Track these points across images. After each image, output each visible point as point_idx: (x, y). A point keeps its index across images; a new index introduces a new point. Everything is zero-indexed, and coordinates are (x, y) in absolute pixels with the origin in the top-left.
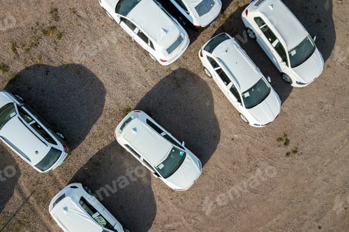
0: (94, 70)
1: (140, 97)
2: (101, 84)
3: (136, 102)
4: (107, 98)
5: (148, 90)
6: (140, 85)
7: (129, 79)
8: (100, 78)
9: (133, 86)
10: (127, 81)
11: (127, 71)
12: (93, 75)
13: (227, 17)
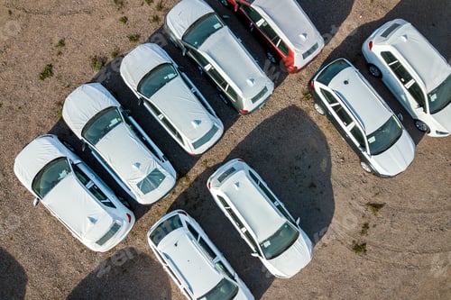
0: (12, 251)
1: (72, 286)
2: (20, 269)
3: (66, 293)
4: (28, 288)
5: (84, 276)
6: (73, 270)
7: (58, 262)
8: (20, 261)
9: (63, 271)
10: (56, 264)
11: (57, 251)
12: (10, 257)
13: (192, 179)
